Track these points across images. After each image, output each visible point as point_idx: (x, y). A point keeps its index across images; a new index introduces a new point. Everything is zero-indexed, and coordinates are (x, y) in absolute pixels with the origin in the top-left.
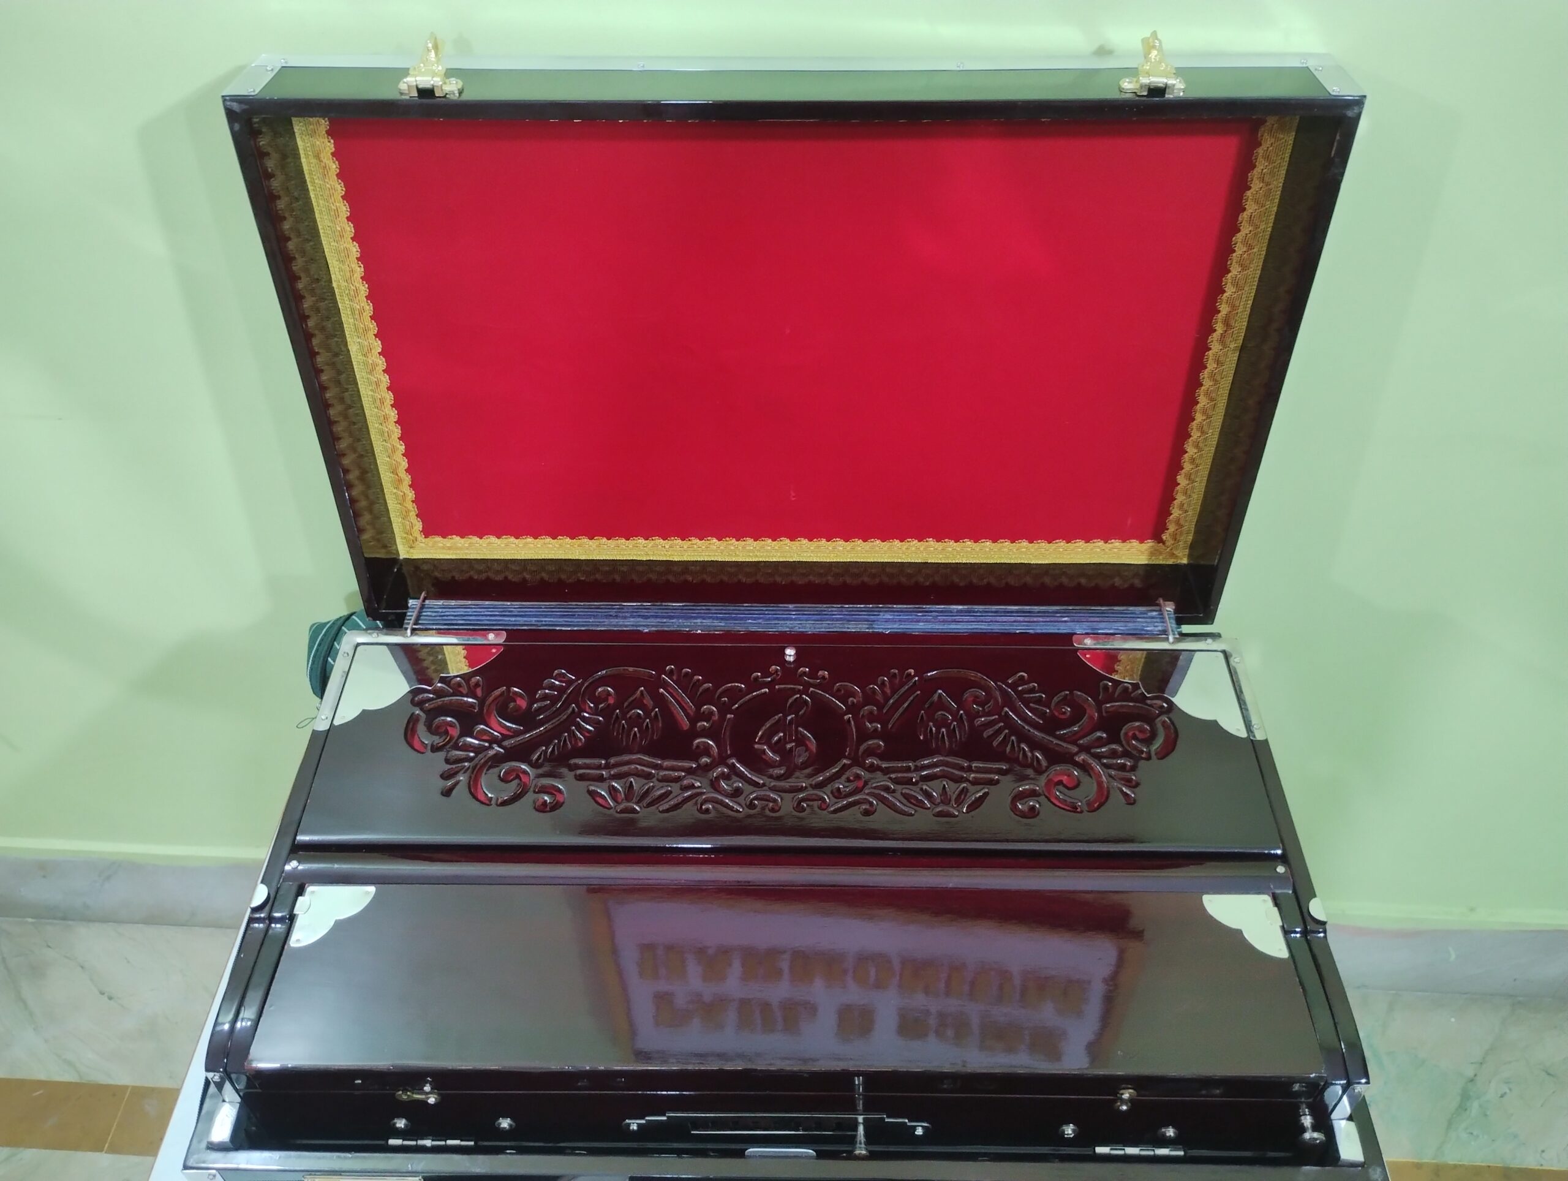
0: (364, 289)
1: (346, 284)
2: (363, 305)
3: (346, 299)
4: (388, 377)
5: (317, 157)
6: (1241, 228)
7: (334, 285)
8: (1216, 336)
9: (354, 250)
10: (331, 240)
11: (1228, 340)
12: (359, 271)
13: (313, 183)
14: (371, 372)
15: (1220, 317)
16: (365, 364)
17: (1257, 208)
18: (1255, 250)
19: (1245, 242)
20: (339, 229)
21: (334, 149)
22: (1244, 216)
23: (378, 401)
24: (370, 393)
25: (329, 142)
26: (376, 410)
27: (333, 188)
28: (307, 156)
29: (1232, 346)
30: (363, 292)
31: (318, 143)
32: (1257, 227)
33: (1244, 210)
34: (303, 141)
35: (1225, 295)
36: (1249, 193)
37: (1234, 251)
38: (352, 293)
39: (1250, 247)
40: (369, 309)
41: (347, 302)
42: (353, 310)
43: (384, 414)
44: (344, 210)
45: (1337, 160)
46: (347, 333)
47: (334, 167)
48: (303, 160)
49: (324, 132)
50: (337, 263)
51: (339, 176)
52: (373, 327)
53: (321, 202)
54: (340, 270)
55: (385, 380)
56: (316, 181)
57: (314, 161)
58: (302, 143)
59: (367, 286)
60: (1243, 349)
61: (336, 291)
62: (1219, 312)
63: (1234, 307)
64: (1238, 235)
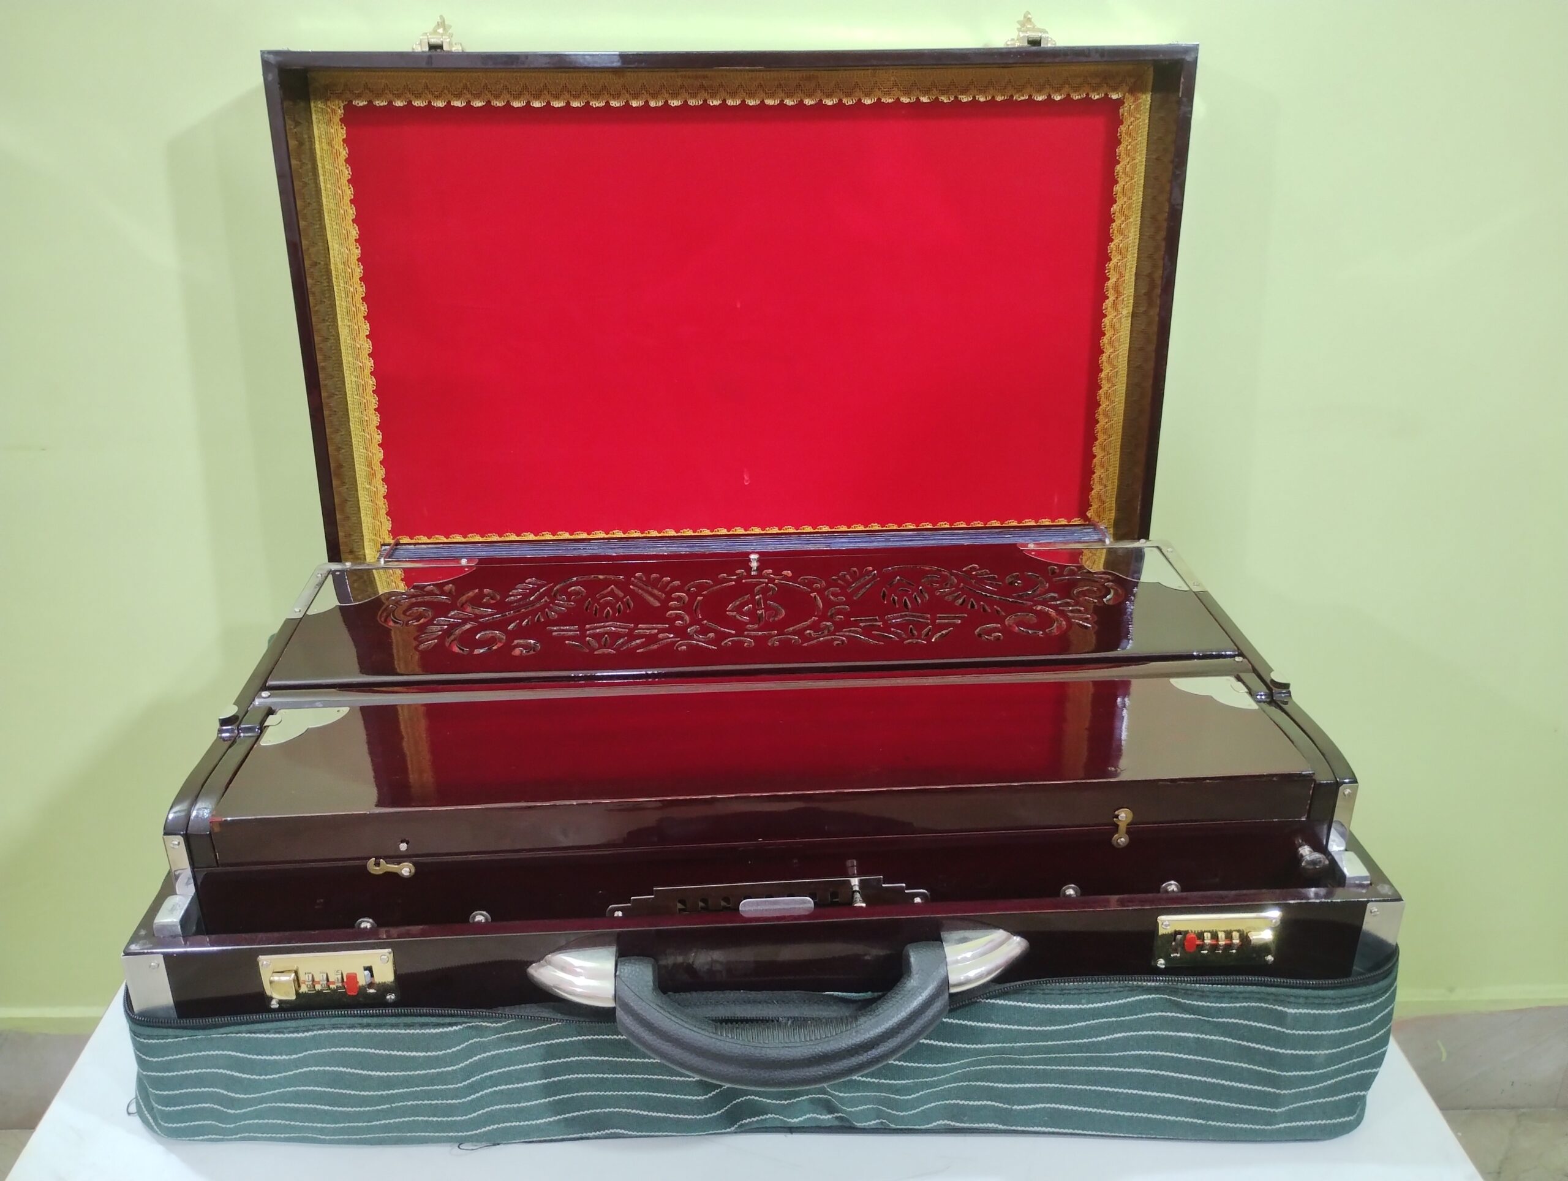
0: (359, 271)
1: (343, 266)
2: (356, 286)
3: (342, 282)
4: (373, 361)
5: (330, 144)
6: (1117, 199)
7: (332, 267)
8: (1108, 303)
9: (354, 232)
10: (334, 223)
11: (1120, 307)
12: (357, 252)
13: (323, 167)
14: (357, 357)
15: (1110, 284)
16: (353, 347)
17: (1127, 180)
18: (1131, 220)
19: (1121, 210)
20: (342, 212)
21: (345, 136)
22: (1117, 188)
23: (361, 389)
24: (354, 379)
25: (342, 128)
26: (358, 397)
27: (341, 172)
28: (321, 142)
29: (1125, 312)
30: (357, 274)
31: (332, 131)
32: (1130, 198)
33: (1116, 182)
34: (319, 129)
35: (1112, 262)
36: (1118, 168)
37: (1114, 221)
38: (347, 275)
39: (1127, 217)
40: (361, 290)
41: (342, 285)
42: (347, 293)
43: (365, 401)
44: (349, 192)
45: (1185, 99)
46: (339, 316)
47: (344, 153)
48: (317, 146)
49: (338, 120)
50: (337, 246)
51: (347, 161)
52: (363, 308)
53: (329, 186)
54: (341, 253)
55: (370, 364)
56: (326, 167)
57: (325, 146)
58: (319, 130)
59: (362, 267)
60: (1134, 315)
61: (333, 273)
62: (1108, 279)
63: (1121, 275)
64: (1115, 206)
